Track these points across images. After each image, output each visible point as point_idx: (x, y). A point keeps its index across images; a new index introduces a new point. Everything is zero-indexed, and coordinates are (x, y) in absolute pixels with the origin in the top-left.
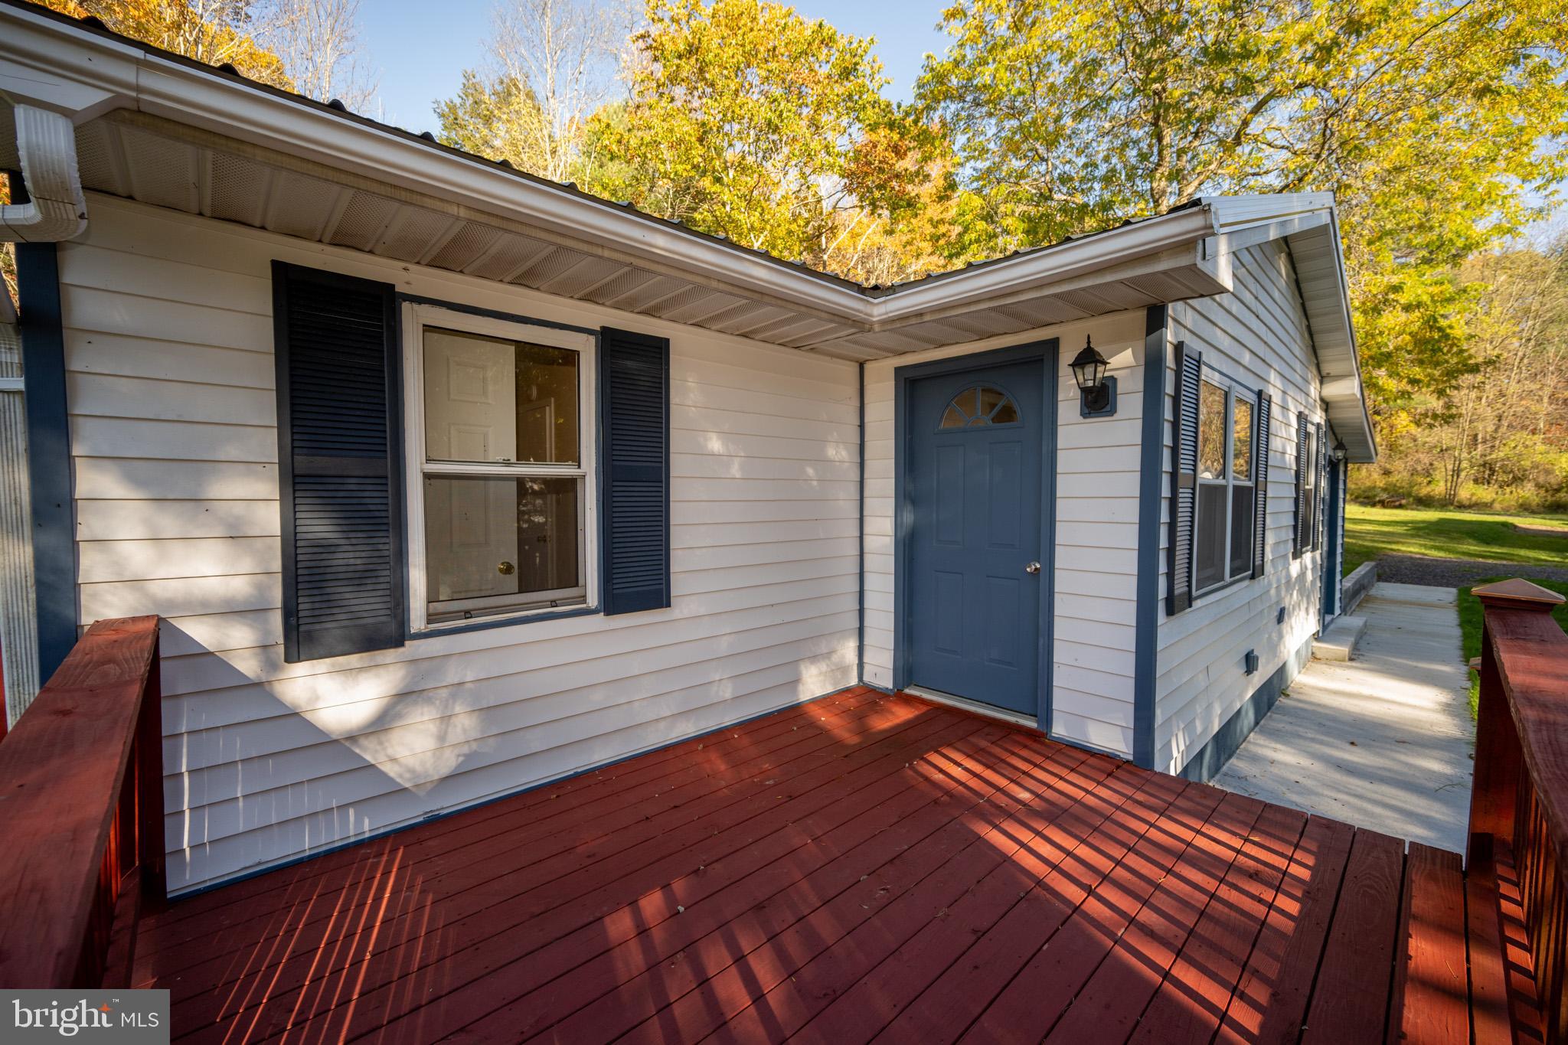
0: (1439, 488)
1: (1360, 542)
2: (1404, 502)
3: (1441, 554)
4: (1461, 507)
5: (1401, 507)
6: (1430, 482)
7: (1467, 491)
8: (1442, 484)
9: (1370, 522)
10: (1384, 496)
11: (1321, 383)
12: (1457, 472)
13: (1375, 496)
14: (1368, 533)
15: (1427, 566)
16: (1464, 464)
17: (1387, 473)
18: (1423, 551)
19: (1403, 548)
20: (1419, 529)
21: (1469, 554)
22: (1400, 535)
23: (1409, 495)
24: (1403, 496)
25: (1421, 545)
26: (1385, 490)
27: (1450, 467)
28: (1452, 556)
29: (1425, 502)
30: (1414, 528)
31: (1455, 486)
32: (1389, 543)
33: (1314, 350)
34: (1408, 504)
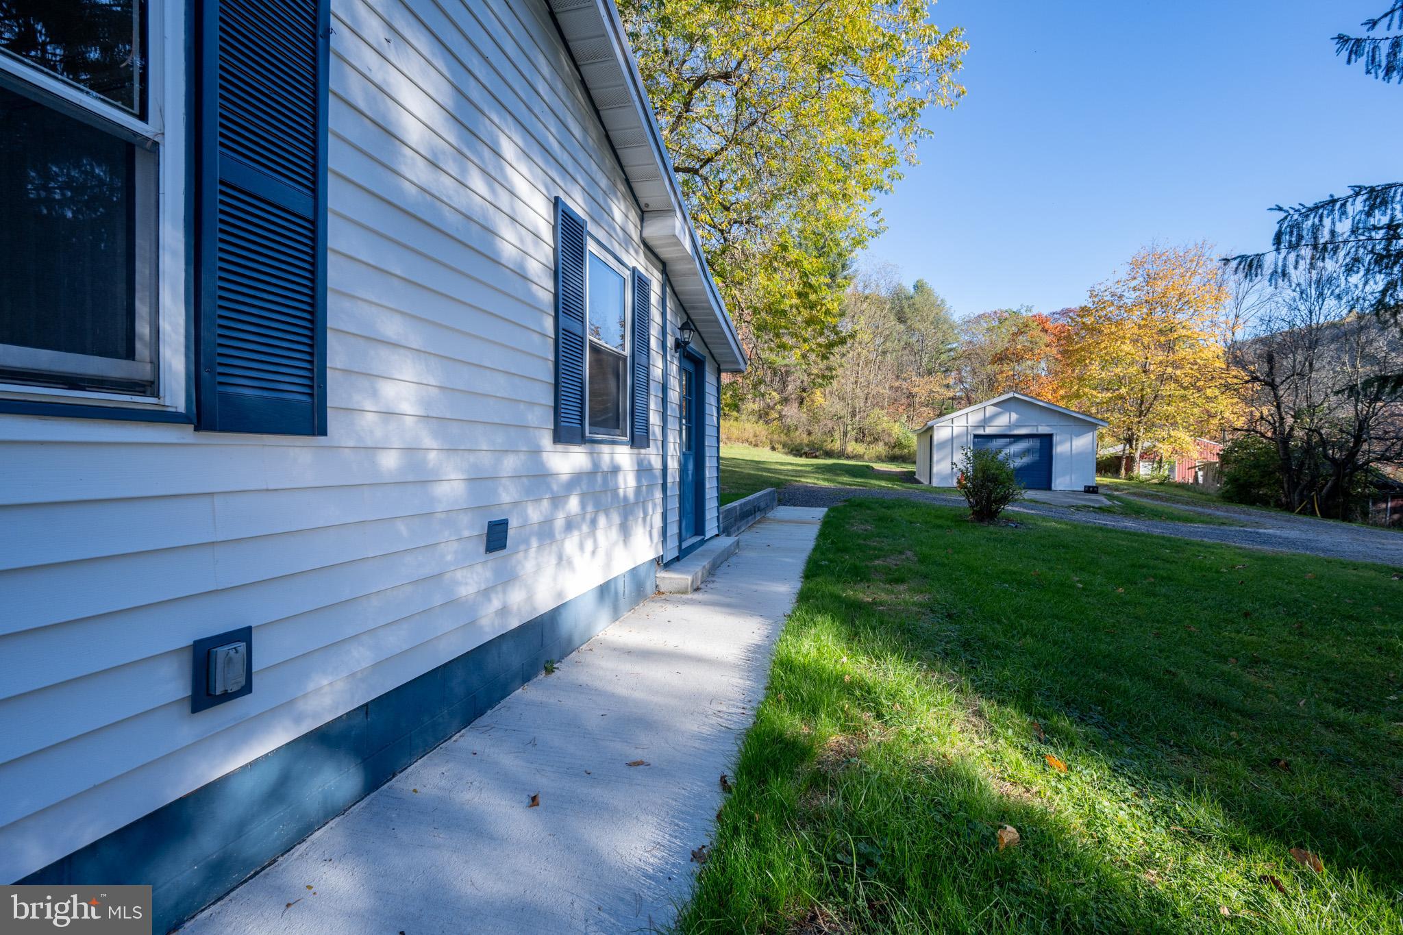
0: (837, 446)
1: (777, 476)
2: (817, 454)
3: (826, 484)
4: (848, 458)
5: (816, 457)
6: (832, 441)
7: (852, 447)
8: (838, 442)
9: (791, 464)
10: (806, 449)
11: (642, 220)
12: (845, 434)
13: (802, 449)
14: (788, 470)
15: (814, 491)
16: (849, 428)
17: (810, 433)
18: (816, 481)
19: (803, 480)
20: (819, 468)
21: (842, 483)
22: (808, 472)
23: (821, 449)
24: (818, 450)
25: (816, 478)
26: (807, 445)
27: (842, 430)
28: (832, 485)
29: (829, 454)
30: (817, 468)
31: (844, 443)
32: (797, 477)
33: (611, 145)
34: (820, 455)
